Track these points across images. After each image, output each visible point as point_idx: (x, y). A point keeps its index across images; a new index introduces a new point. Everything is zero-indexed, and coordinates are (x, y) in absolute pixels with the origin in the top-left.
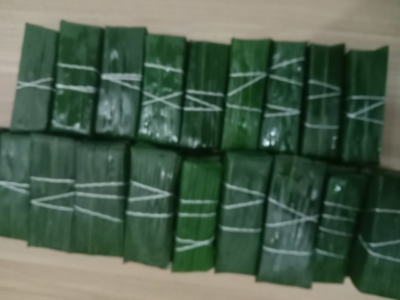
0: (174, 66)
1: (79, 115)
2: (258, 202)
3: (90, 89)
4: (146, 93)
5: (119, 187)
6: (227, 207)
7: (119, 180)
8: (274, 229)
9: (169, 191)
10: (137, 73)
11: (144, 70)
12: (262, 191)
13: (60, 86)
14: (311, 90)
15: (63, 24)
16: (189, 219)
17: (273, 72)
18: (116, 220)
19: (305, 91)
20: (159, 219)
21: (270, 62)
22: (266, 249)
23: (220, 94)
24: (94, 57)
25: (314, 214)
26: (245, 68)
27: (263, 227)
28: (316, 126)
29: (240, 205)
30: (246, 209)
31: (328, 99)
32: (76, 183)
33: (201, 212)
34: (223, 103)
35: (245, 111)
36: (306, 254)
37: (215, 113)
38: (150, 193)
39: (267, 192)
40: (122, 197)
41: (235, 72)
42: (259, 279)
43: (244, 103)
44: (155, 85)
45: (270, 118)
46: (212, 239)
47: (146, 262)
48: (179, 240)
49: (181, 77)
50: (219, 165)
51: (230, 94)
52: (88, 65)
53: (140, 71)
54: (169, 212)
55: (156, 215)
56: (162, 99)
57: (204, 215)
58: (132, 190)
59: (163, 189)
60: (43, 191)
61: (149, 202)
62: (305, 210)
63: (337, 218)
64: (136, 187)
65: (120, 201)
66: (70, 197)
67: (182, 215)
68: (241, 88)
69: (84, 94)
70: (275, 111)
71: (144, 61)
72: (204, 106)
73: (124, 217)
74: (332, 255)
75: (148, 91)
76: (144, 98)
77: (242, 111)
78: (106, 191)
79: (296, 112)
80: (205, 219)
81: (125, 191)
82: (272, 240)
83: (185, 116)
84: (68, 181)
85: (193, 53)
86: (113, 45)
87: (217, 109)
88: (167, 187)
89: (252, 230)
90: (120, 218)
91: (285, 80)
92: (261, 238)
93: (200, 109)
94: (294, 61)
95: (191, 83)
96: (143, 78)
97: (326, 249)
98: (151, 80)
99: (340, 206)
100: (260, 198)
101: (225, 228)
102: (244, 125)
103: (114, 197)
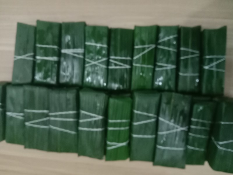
0: (102, 44)
1: (50, 74)
2: (153, 120)
3: (55, 59)
4: (87, 60)
5: (74, 114)
6: (135, 124)
7: (73, 110)
8: (162, 135)
9: (102, 115)
10: (81, 48)
11: (85, 47)
12: (155, 114)
13: (38, 57)
14: (182, 53)
15: (38, 22)
16: (113, 131)
17: (159, 44)
18: (73, 132)
19: (178, 54)
20: (96, 132)
21: (157, 38)
22: (159, 147)
23: (129, 58)
24: (56, 40)
25: (186, 126)
26: (143, 43)
27: (156, 134)
28: (185, 75)
29: (143, 122)
30: (146, 125)
31: (192, 58)
32: (50, 112)
33: (120, 127)
34: (131, 63)
35: (144, 68)
36: (181, 149)
37: (126, 69)
38: (91, 117)
39: (158, 114)
40: (75, 120)
41: (137, 45)
42: (155, 164)
43: (143, 63)
44: (92, 55)
45: (158, 71)
46: (128, 142)
47: (90, 156)
48: (109, 143)
49: (106, 49)
50: (130, 99)
51: (135, 58)
52: (53, 45)
53: (83, 47)
54: (102, 127)
55: (95, 130)
56: (96, 63)
57: (122, 128)
58: (81, 115)
59: (99, 114)
60: (32, 117)
61: (90, 122)
62: (180, 124)
63: (199, 127)
64: (83, 114)
65: (74, 122)
66: (47, 121)
67: (110, 129)
68: (141, 55)
69: (52, 61)
70: (162, 67)
71: (85, 41)
72: (121, 66)
73: (77, 131)
74: (197, 149)
75: (88, 58)
76: (86, 62)
77: (142, 68)
78: (66, 116)
79: (174, 67)
80: (123, 130)
81: (78, 116)
82: (162, 141)
83: (110, 72)
84: (45, 111)
85: (113, 35)
86: (67, 33)
87: (128, 67)
88: (101, 113)
89: (150, 136)
90: (75, 131)
91: (166, 48)
92: (156, 141)
93: (118, 67)
94: (171, 37)
95: (112, 52)
96: (85, 51)
97: (193, 146)
98: (90, 52)
99: (200, 121)
100: (154, 118)
101: (135, 136)
102: (144, 75)
103: (72, 120)
